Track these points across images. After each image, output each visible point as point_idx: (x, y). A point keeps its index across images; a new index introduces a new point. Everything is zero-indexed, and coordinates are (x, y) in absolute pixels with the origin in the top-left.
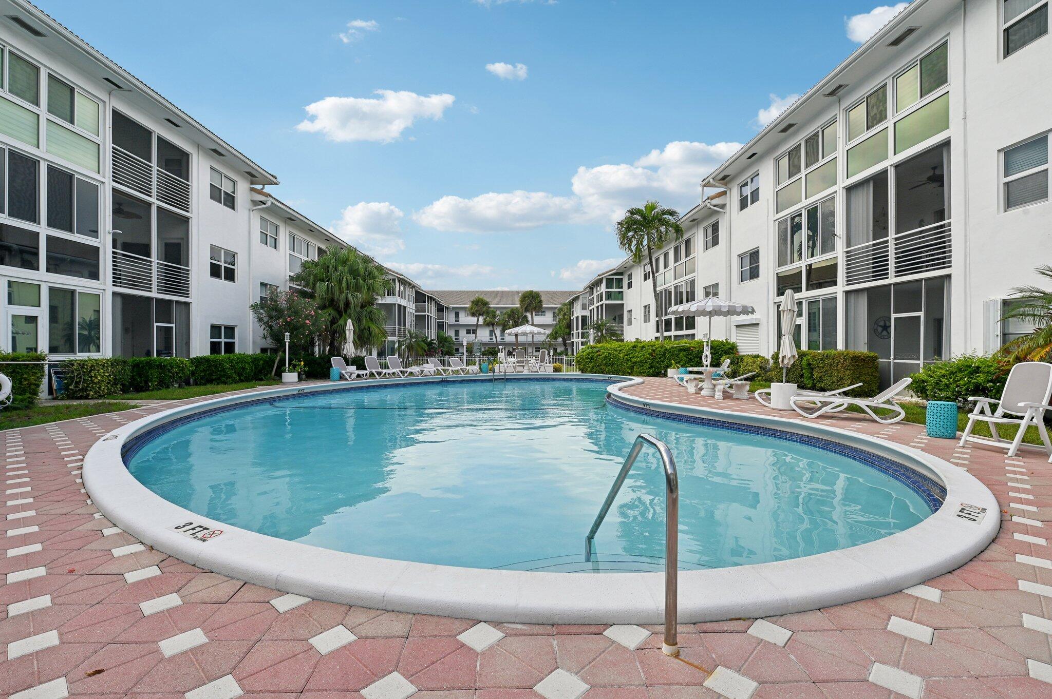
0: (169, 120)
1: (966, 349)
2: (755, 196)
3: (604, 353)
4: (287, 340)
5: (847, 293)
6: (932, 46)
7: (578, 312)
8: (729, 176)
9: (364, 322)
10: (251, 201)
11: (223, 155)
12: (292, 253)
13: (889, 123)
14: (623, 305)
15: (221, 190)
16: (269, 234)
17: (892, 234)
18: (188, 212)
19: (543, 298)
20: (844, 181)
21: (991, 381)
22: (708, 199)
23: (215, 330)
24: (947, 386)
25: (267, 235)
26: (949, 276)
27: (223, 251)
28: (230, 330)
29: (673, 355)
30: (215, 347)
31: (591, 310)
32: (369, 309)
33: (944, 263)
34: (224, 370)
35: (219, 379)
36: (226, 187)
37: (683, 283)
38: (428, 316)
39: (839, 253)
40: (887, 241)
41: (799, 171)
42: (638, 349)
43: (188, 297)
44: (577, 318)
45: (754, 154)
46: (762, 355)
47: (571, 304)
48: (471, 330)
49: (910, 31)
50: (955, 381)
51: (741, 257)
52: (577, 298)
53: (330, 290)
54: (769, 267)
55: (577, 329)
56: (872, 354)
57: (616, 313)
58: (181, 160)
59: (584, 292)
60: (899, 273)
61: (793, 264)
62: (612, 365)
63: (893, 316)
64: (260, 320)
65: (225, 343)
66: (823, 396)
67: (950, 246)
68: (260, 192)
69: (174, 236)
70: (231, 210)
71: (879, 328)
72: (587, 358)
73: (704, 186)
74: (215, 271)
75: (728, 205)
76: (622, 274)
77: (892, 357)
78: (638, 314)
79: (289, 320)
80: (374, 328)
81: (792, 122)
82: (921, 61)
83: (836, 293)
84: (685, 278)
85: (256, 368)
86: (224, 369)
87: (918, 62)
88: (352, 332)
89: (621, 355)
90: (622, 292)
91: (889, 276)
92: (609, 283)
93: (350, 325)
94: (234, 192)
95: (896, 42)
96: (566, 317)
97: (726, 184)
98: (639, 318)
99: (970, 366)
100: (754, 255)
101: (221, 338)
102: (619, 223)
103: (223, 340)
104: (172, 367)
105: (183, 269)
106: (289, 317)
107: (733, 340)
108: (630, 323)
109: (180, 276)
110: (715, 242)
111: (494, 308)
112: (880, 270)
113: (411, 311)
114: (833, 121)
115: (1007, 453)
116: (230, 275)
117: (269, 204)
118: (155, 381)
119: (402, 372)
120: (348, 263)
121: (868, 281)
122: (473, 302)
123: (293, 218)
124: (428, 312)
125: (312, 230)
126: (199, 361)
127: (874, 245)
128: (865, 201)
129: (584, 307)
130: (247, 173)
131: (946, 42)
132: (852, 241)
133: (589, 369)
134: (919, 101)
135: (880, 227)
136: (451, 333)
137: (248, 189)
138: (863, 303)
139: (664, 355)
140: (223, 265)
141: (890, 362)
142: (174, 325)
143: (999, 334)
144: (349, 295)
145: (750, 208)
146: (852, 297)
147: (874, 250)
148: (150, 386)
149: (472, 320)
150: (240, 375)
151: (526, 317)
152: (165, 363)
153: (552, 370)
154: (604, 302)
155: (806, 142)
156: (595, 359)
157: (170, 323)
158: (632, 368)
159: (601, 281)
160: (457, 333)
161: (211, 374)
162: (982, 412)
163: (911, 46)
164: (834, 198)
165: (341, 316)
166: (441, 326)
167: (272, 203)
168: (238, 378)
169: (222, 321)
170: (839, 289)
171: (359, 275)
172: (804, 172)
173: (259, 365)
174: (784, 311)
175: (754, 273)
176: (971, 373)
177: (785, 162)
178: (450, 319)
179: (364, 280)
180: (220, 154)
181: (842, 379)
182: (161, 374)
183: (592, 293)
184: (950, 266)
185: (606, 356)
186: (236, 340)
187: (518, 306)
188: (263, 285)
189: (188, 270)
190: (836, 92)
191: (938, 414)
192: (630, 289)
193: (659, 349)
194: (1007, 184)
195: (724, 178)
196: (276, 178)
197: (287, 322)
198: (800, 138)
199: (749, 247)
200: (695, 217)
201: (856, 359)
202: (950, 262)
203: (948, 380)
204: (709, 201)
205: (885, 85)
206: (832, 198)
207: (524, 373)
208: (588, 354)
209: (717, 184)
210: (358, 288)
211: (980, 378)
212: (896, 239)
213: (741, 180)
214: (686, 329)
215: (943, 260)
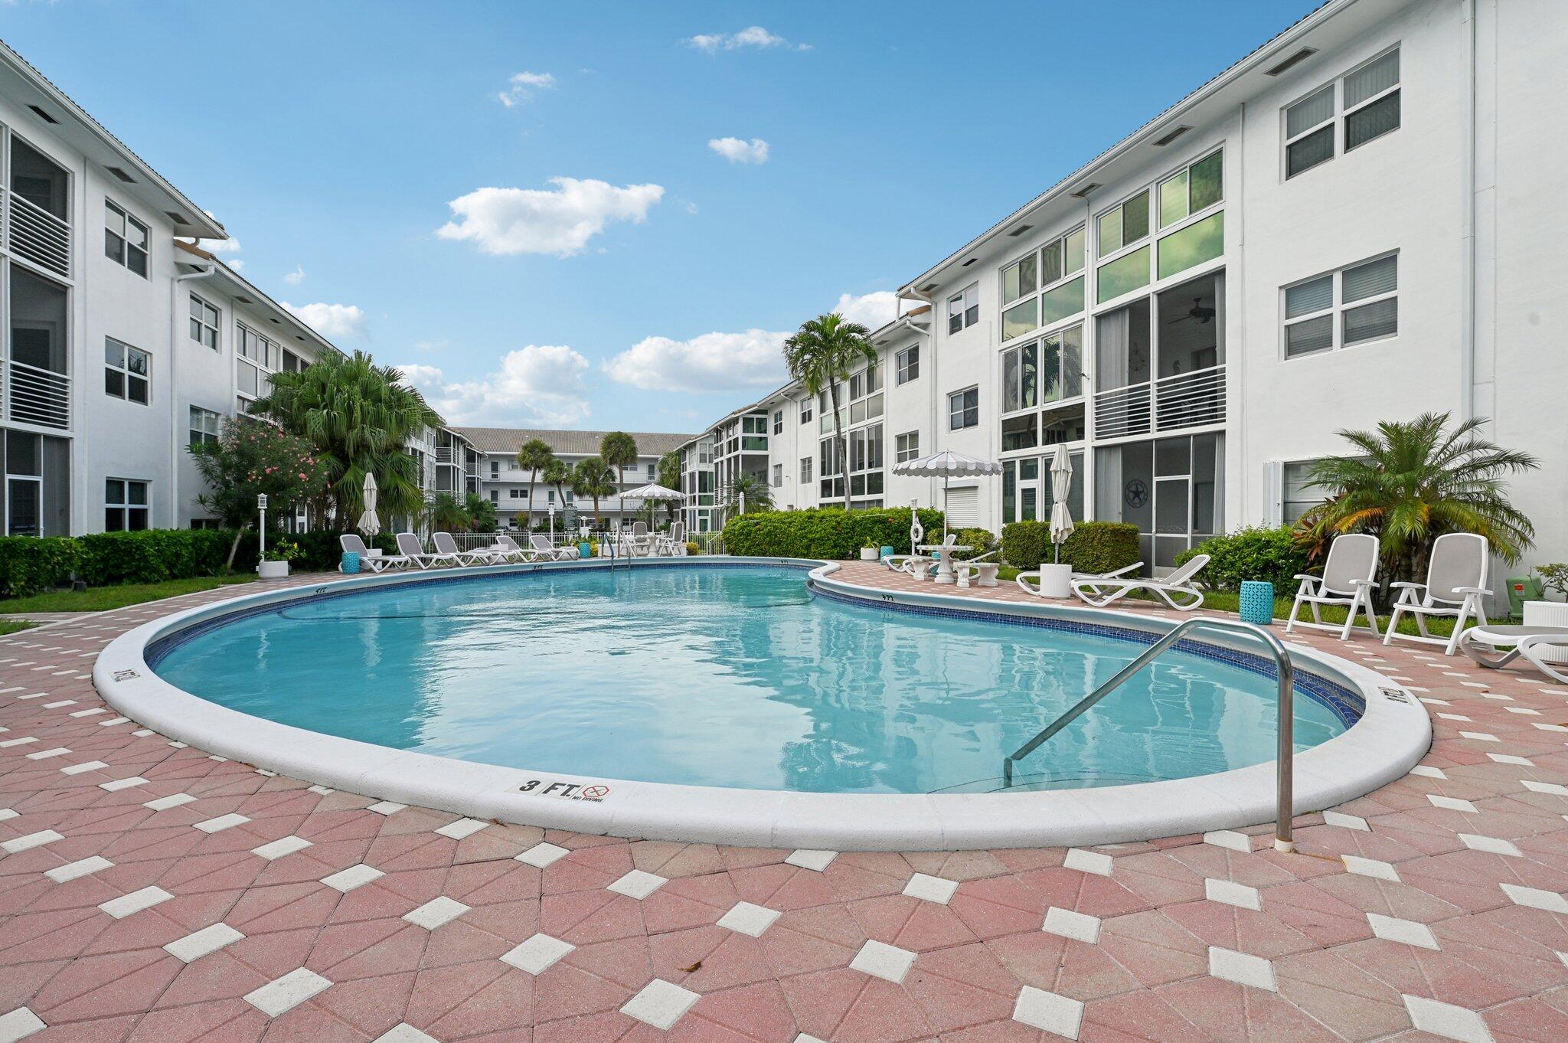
0: (36, 109)
1: (1242, 520)
2: (972, 315)
3: (766, 526)
4: (262, 507)
5: (1097, 449)
6: (1205, 152)
7: (693, 465)
8: (935, 286)
9: (388, 477)
10: (176, 263)
11: (130, 180)
12: (242, 357)
13: (1151, 238)
14: (767, 457)
15: (122, 241)
16: (204, 323)
17: (1154, 378)
18: (65, 275)
19: (637, 445)
20: (1092, 308)
21: (1282, 558)
22: (907, 314)
23: (114, 487)
24: (1232, 564)
25: (199, 324)
26: (1222, 433)
27: (126, 349)
28: (139, 489)
29: (865, 529)
30: (113, 519)
31: (717, 464)
32: (397, 456)
33: (1216, 416)
34: (145, 558)
35: (135, 573)
36: (133, 237)
37: (865, 429)
38: (454, 467)
39: (1087, 395)
40: (1148, 387)
41: (1033, 288)
42: (816, 521)
43: (65, 428)
44: (692, 475)
45: (973, 260)
46: (983, 528)
47: (682, 453)
48: (519, 491)
49: (1182, 130)
50: (1241, 558)
51: (952, 397)
52: (692, 446)
53: (330, 423)
54: (992, 412)
55: (692, 490)
56: (1132, 527)
57: (757, 467)
58: (48, 182)
59: (705, 437)
60: (1161, 426)
61: (1025, 409)
62: (779, 543)
63: (1155, 479)
64: (207, 471)
65: (131, 510)
66: (1101, 579)
67: (1224, 396)
68: (192, 249)
69: (39, 317)
70: (140, 278)
71: (1135, 494)
72: (742, 534)
73: (901, 297)
74: (113, 385)
75: (933, 326)
76: (765, 412)
77: (1154, 530)
78: (792, 471)
79: (268, 471)
80: (404, 486)
81: (1027, 224)
82: (1191, 169)
83: (1083, 448)
84: (867, 422)
85: (197, 554)
86: (145, 556)
87: (1188, 169)
88: (374, 494)
89: (792, 530)
90: (766, 438)
91: (1151, 429)
92: (748, 424)
93: (370, 482)
94: (144, 245)
95: (1163, 142)
96: (673, 472)
97: (930, 296)
98: (793, 476)
99: (1259, 540)
100: (971, 396)
101: (123, 503)
102: (788, 342)
103: (127, 506)
104: (52, 554)
105: (55, 378)
106: (269, 467)
107: (940, 508)
108: (778, 482)
109: (48, 389)
110: (913, 374)
111: (560, 457)
112: (1138, 422)
113: (431, 459)
114: (1081, 226)
115: (1340, 638)
116: (139, 392)
117: (211, 271)
118: (20, 580)
119: (423, 560)
120: (360, 379)
121: (1123, 435)
122: (525, 448)
123: (247, 297)
124: (454, 462)
125: (277, 321)
126: (90, 542)
127: (1130, 390)
128: (1119, 334)
129: (703, 459)
130: (170, 214)
131: (1220, 152)
132: (1102, 386)
133: (743, 550)
134: (1188, 217)
135: (1138, 367)
136: (485, 496)
137: (170, 245)
138: (1116, 463)
139: (853, 529)
140: (127, 372)
141: (1151, 537)
142: (40, 479)
143: (1280, 502)
144: (367, 433)
145: (965, 332)
146: (1104, 455)
147: (1130, 397)
148: (11, 589)
149: (524, 476)
150: (171, 567)
151: (610, 471)
152: (41, 547)
153: (684, 552)
154: (741, 452)
155: (1043, 251)
156: (753, 535)
157: (32, 474)
158: (808, 547)
159: (735, 421)
160: (495, 495)
161: (118, 567)
162: (1306, 593)
163: (1180, 148)
164: (1081, 326)
165: (347, 466)
166: (471, 484)
167: (216, 270)
168: (168, 572)
169: (127, 472)
170: (1087, 444)
171: (380, 401)
172: (1040, 290)
173: (202, 549)
174: (1056, 472)
175: (971, 420)
176: (1260, 549)
177: (1014, 273)
178: (484, 473)
179: (390, 408)
180: (125, 178)
181: (1098, 558)
182: (30, 565)
183: (719, 438)
184: (1224, 421)
185: (770, 531)
186: (150, 505)
187: (599, 455)
188: (195, 410)
189: (65, 381)
190: (1086, 193)
191: (1255, 597)
192: (779, 435)
193: (846, 521)
194: (1288, 327)
195: (928, 289)
196: (222, 228)
197: (265, 476)
198: (1035, 246)
199: (963, 384)
200: (883, 339)
201: (1116, 532)
202: (1224, 415)
203: (1234, 556)
204: (909, 317)
205: (1147, 191)
206: (1077, 328)
207: (649, 556)
208: (742, 528)
209: (920, 296)
210: (379, 422)
211: (1272, 554)
212: (1159, 384)
213: (954, 291)
214: (869, 493)
215: (1216, 413)
